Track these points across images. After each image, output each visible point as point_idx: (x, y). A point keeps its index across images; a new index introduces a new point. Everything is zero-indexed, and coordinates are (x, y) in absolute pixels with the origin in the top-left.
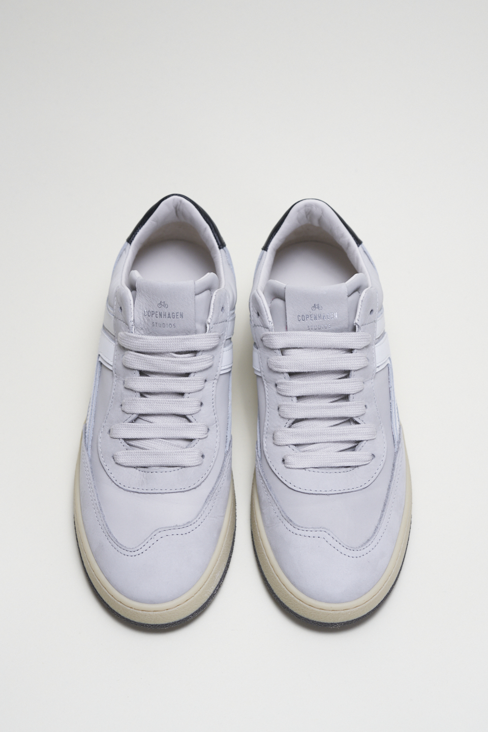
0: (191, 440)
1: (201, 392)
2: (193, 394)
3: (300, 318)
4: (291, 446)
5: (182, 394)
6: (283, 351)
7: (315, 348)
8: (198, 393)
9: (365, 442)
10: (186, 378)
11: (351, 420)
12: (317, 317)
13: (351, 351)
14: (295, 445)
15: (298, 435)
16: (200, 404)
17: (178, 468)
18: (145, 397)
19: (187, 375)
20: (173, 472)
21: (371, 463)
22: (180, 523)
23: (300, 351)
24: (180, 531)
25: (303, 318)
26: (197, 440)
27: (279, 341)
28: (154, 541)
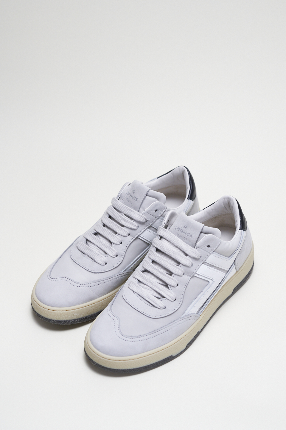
0: (106, 254)
1: (124, 238)
2: (120, 236)
3: (177, 228)
4: (136, 279)
5: (116, 233)
6: (161, 238)
7: (173, 244)
8: (122, 237)
9: (165, 299)
10: (122, 227)
11: (166, 285)
12: (183, 232)
13: (186, 255)
14: (139, 280)
15: (142, 276)
16: (120, 242)
17: (93, 260)
18: (105, 227)
19: (123, 226)
20: (90, 261)
21: (162, 310)
22: (75, 281)
23: (167, 242)
24: (72, 283)
25: (178, 229)
26: (108, 255)
27: (162, 232)
28: (61, 279)
